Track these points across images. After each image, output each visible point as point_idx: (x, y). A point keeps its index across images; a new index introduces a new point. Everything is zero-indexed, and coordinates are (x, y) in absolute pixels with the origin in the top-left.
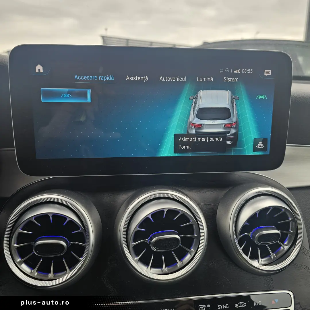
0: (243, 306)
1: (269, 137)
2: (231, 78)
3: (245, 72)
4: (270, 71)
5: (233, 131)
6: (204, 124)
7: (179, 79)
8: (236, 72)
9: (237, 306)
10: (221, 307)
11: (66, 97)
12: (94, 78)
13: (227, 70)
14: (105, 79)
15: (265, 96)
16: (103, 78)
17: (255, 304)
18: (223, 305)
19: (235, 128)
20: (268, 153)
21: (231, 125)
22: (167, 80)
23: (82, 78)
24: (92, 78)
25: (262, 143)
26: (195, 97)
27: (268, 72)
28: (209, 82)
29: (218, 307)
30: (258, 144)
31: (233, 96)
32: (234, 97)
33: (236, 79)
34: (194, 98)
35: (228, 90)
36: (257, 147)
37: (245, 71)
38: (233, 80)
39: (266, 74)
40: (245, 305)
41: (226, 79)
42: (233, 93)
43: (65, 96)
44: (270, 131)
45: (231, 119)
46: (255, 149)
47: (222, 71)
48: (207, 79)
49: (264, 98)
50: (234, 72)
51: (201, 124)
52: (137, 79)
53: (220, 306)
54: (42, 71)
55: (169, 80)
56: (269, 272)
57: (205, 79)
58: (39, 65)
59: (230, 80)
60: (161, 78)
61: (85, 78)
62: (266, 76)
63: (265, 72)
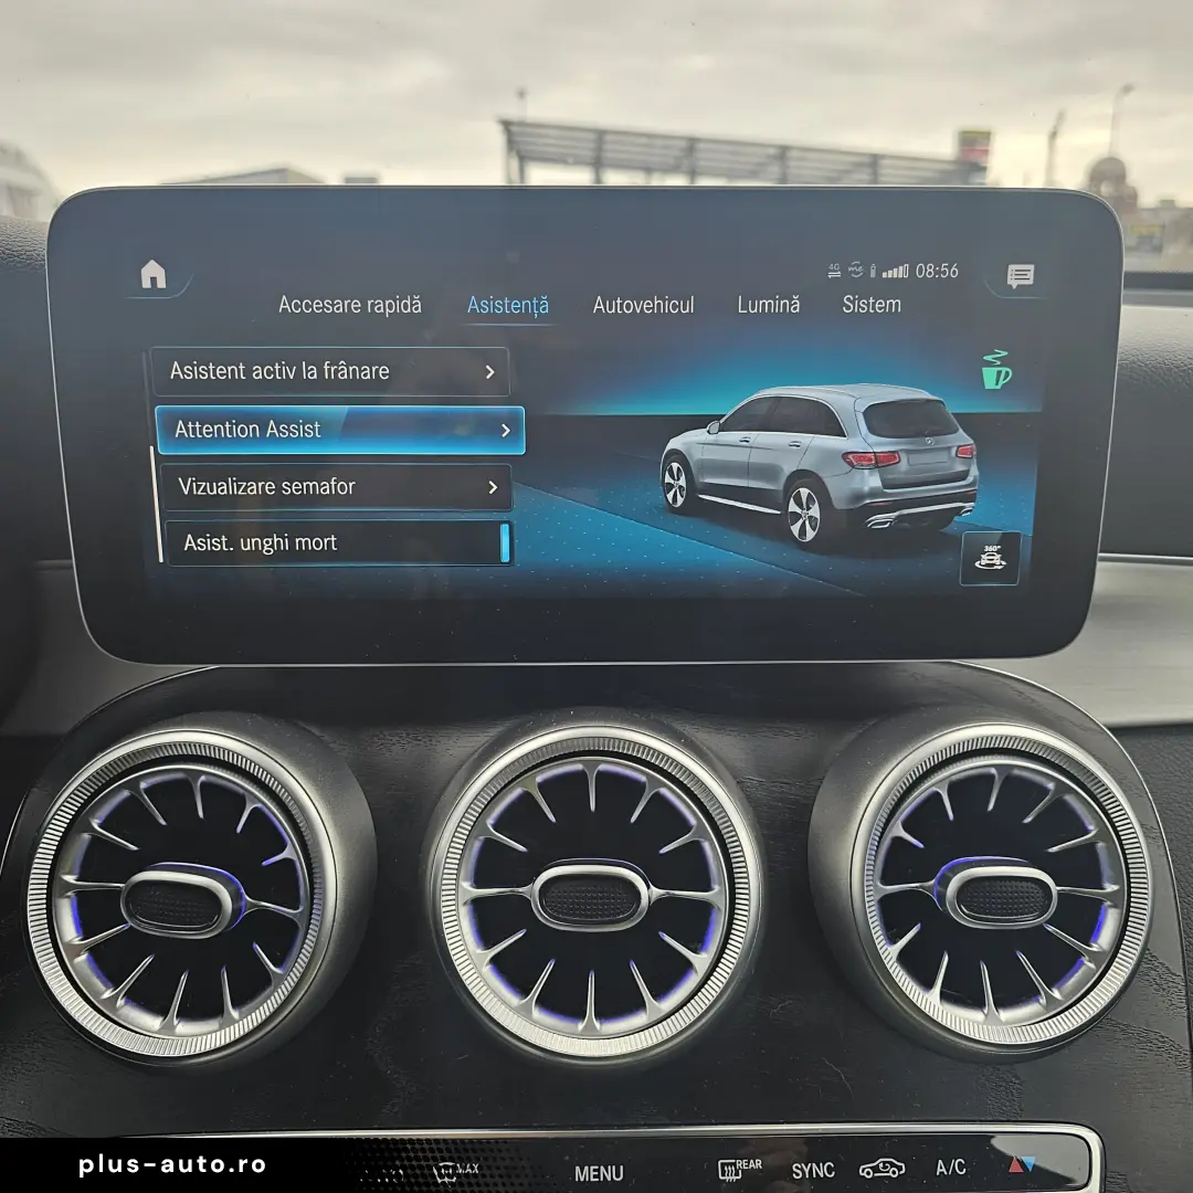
0: (890, 1174)
2: (871, 301)
3: (930, 273)
4: (1032, 267)
7: (668, 307)
8: (890, 276)
9: (868, 1173)
10: (807, 1171)
12: (349, 305)
13: (856, 270)
14: (390, 308)
16: (381, 306)
17: (939, 1170)
18: (814, 1166)
22: (621, 309)
23: (307, 306)
24: (340, 307)
25: (998, 552)
27: (1020, 275)
28: (785, 316)
29: (795, 1169)
30: (983, 556)
33: (891, 304)
36: (977, 564)
37: (928, 271)
38: (880, 306)
39: (1013, 282)
40: (900, 1169)
41: (851, 305)
46: (970, 575)
47: (834, 271)
48: (777, 306)
50: (884, 275)
52: (509, 309)
53: (802, 1170)
54: (161, 284)
55: (628, 309)
56: (1004, 1052)
57: (770, 304)
58: (152, 262)
59: (868, 305)
60: (599, 305)
61: (315, 306)
62: (1014, 287)
63: (1009, 272)
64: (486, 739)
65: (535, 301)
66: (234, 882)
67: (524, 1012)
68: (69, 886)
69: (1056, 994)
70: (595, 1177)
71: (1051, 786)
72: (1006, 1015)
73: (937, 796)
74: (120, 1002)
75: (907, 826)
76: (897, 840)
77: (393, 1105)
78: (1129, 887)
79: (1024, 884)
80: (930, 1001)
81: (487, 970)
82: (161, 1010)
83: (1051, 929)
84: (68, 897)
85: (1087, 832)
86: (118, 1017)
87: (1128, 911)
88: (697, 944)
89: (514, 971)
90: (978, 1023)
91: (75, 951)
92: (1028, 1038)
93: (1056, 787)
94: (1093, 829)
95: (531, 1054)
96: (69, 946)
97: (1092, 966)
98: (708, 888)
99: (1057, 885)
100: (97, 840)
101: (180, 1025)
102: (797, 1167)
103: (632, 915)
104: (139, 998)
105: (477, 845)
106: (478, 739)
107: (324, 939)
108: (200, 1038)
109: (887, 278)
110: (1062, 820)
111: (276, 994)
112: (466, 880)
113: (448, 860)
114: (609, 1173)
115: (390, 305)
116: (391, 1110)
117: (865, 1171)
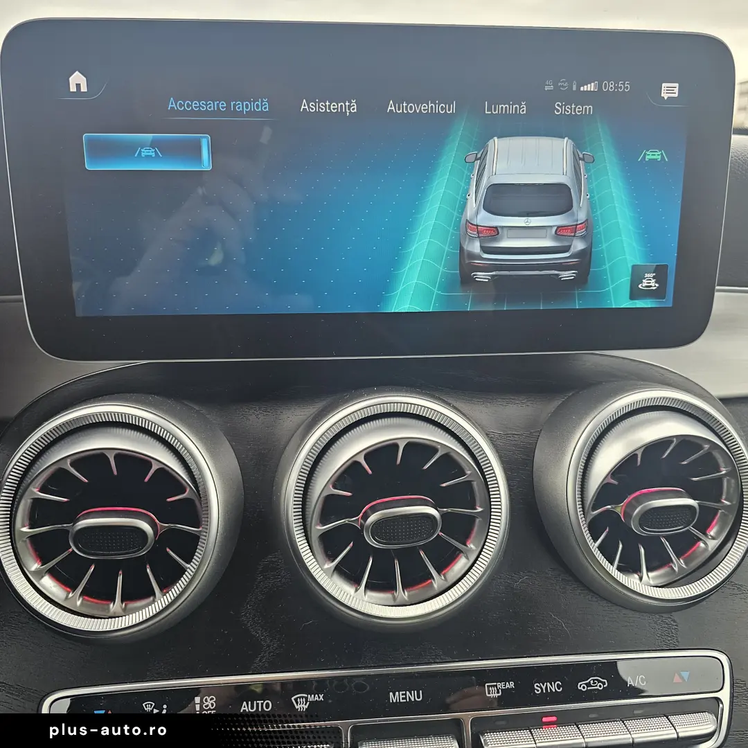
0: (598, 687)
1: (671, 261)
2: (573, 106)
3: (611, 88)
4: (677, 85)
5: (578, 246)
6: (503, 227)
7: (439, 109)
8: (586, 90)
9: (584, 688)
10: (544, 688)
11: (147, 156)
12: (218, 105)
13: (563, 84)
14: (247, 108)
15: (662, 154)
16: (240, 106)
17: (629, 683)
18: (548, 684)
19: (583, 238)
20: (668, 302)
21: (574, 228)
22: (407, 109)
23: (188, 104)
24: (212, 106)
25: (654, 278)
26: (479, 156)
27: (669, 90)
28: (516, 115)
29: (535, 687)
30: (644, 281)
31: (579, 153)
32: (581, 156)
33: (586, 108)
34: (476, 159)
35: (566, 139)
36: (640, 286)
37: (610, 86)
38: (580, 109)
39: (665, 95)
40: (604, 683)
41: (560, 109)
42: (578, 144)
43: (145, 153)
44: (675, 245)
45: (573, 214)
46: (635, 293)
47: (549, 85)
48: (511, 109)
49: (659, 158)
50: (582, 89)
51: (496, 228)
52: (330, 108)
53: (540, 687)
54: (84, 89)
55: (411, 109)
56: (667, 604)
57: (506, 107)
58: (77, 72)
59: (571, 109)
60: (391, 107)
61: (193, 106)
62: (666, 98)
63: (663, 89)
64: (315, 409)
65: (347, 104)
70: (403, 699)
77: (263, 657)
88: (463, 540)
102: (537, 686)
106: (309, 410)
109: (584, 91)
114: (412, 696)
115: (247, 105)
116: (260, 661)
117: (582, 686)
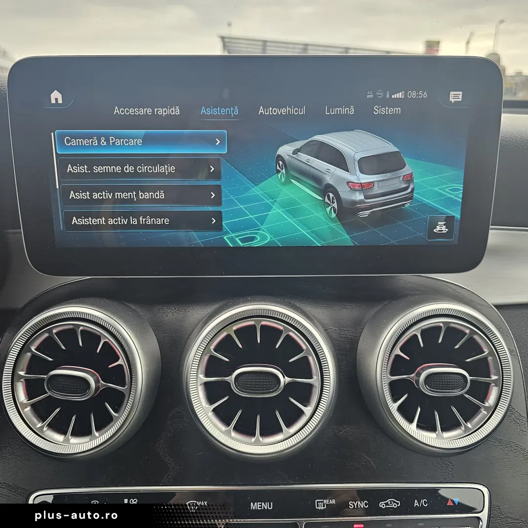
0: (393, 506)
1: (457, 213)
2: (387, 108)
3: (414, 96)
7: (293, 111)
8: (396, 97)
9: (383, 506)
10: (356, 505)
12: (146, 111)
13: (380, 94)
14: (165, 112)
17: (415, 505)
18: (359, 502)
22: (272, 112)
23: (127, 111)
24: (142, 112)
25: (444, 225)
27: (455, 96)
28: (347, 115)
33: (396, 110)
36: (435, 230)
37: (414, 94)
38: (391, 111)
39: (452, 100)
40: (398, 504)
41: (378, 110)
46: (431, 235)
47: (370, 95)
48: (343, 111)
50: (393, 96)
52: (220, 112)
53: (353, 504)
54: (60, 101)
55: (275, 112)
56: (446, 451)
57: (340, 110)
58: (56, 91)
59: (385, 110)
60: (261, 110)
61: (130, 111)
62: (453, 102)
63: (451, 95)
64: (211, 310)
65: (232, 109)
66: (96, 375)
67: (228, 433)
68: (21, 377)
69: (469, 425)
70: (260, 507)
71: (467, 331)
72: (446, 435)
73: (415, 336)
74: (45, 429)
75: (402, 349)
76: (397, 356)
77: (169, 475)
78: (503, 377)
79: (456, 376)
80: (412, 429)
81: (211, 414)
82: (64, 432)
83: (467, 396)
84: (21, 382)
85: (484, 352)
86: (44, 435)
87: (502, 388)
88: (306, 403)
89: (223, 415)
90: (434, 439)
91: (25, 406)
92: (456, 445)
93: (470, 332)
94: (486, 351)
95: (230, 452)
96: (21, 403)
97: (485, 412)
98: (311, 378)
99: (470, 376)
100: (34, 356)
101: (72, 439)
102: (351, 503)
103: (276, 390)
104: (53, 426)
105: (206, 358)
106: (207, 310)
107: (137, 400)
108: (81, 445)
109: (394, 98)
110: (473, 347)
111: (115, 425)
112: (201, 374)
113: (193, 365)
114: (266, 506)
115: (165, 111)
116: (167, 477)
117: (382, 505)
